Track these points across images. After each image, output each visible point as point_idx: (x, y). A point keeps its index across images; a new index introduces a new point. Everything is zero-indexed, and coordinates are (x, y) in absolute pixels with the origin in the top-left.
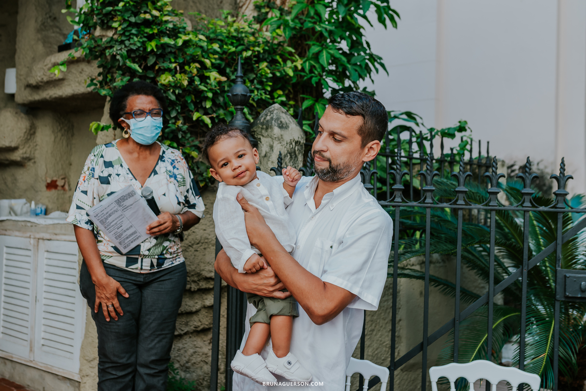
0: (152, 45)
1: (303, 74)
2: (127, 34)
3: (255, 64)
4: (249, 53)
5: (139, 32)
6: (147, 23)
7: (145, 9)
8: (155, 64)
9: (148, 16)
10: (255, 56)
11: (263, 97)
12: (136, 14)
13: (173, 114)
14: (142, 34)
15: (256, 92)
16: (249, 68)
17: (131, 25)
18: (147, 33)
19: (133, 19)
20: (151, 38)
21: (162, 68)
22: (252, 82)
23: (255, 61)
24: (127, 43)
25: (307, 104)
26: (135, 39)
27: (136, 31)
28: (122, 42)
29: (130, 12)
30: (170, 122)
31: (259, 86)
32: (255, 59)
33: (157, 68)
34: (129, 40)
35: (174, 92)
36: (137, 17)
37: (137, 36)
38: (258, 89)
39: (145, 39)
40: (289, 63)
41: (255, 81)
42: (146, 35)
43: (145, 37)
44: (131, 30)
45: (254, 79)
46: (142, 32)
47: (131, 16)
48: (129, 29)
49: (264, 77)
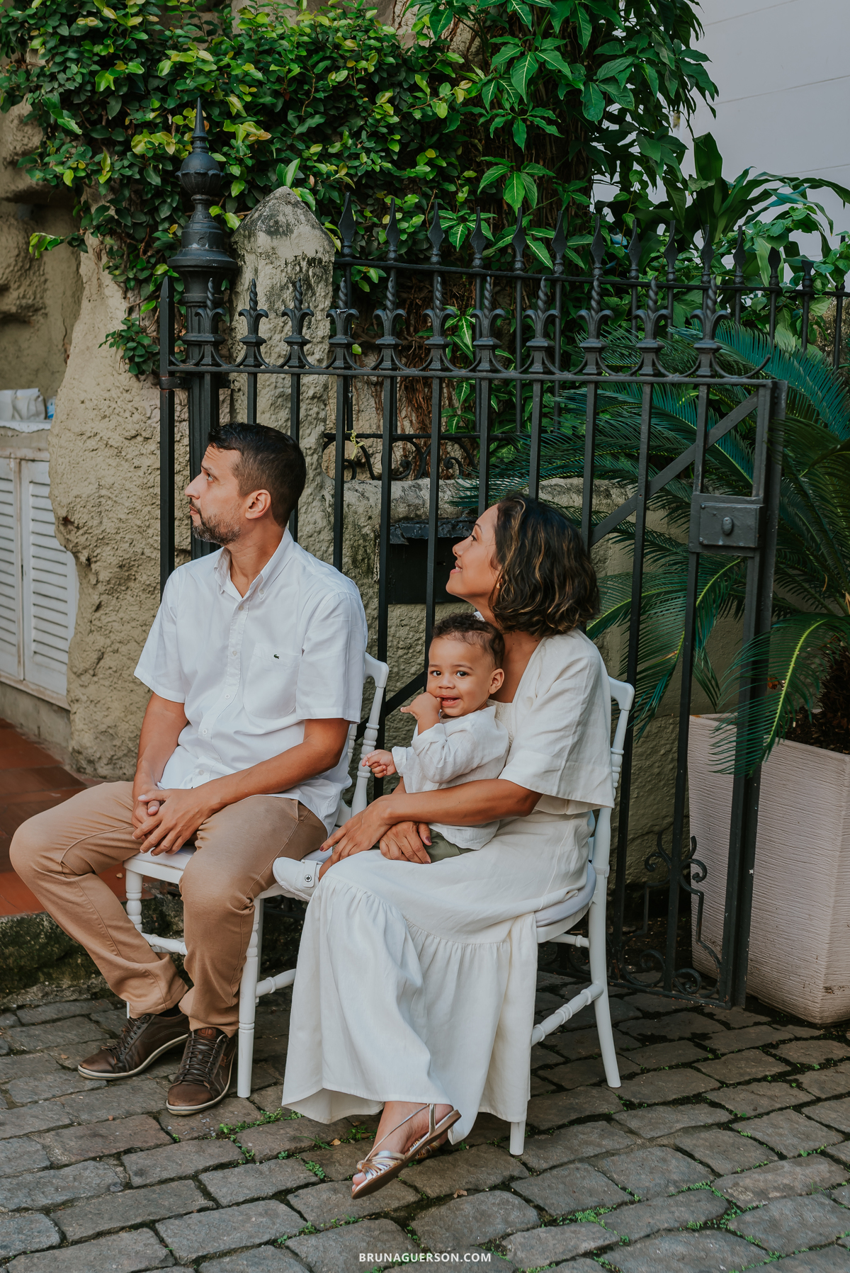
0: (105, 81)
1: (477, 110)
2: (58, 59)
3: (359, 97)
4: (343, 75)
5: (81, 53)
6: (94, 35)
7: (89, 7)
8: (123, 114)
9: (93, 22)
10: (360, 81)
11: (377, 169)
12: (71, 21)
13: (165, 212)
14: (90, 58)
15: (364, 158)
16: (352, 106)
17: (63, 40)
18: (97, 54)
19: (64, 31)
20: (106, 63)
21: (134, 122)
22: (356, 135)
23: (360, 90)
24: (61, 77)
25: (491, 175)
26: (74, 68)
27: (75, 52)
28: (53, 77)
29: (58, 16)
30: (160, 229)
31: (371, 145)
32: (360, 86)
33: (127, 122)
34: (64, 71)
35: (156, 168)
36: (74, 26)
37: (77, 61)
38: (368, 151)
39: (95, 67)
40: (445, 90)
41: (364, 135)
42: (96, 58)
43: (95, 63)
44: (66, 52)
45: (361, 128)
46: (86, 55)
47: (60, 24)
48: (63, 49)
49: (382, 123)
